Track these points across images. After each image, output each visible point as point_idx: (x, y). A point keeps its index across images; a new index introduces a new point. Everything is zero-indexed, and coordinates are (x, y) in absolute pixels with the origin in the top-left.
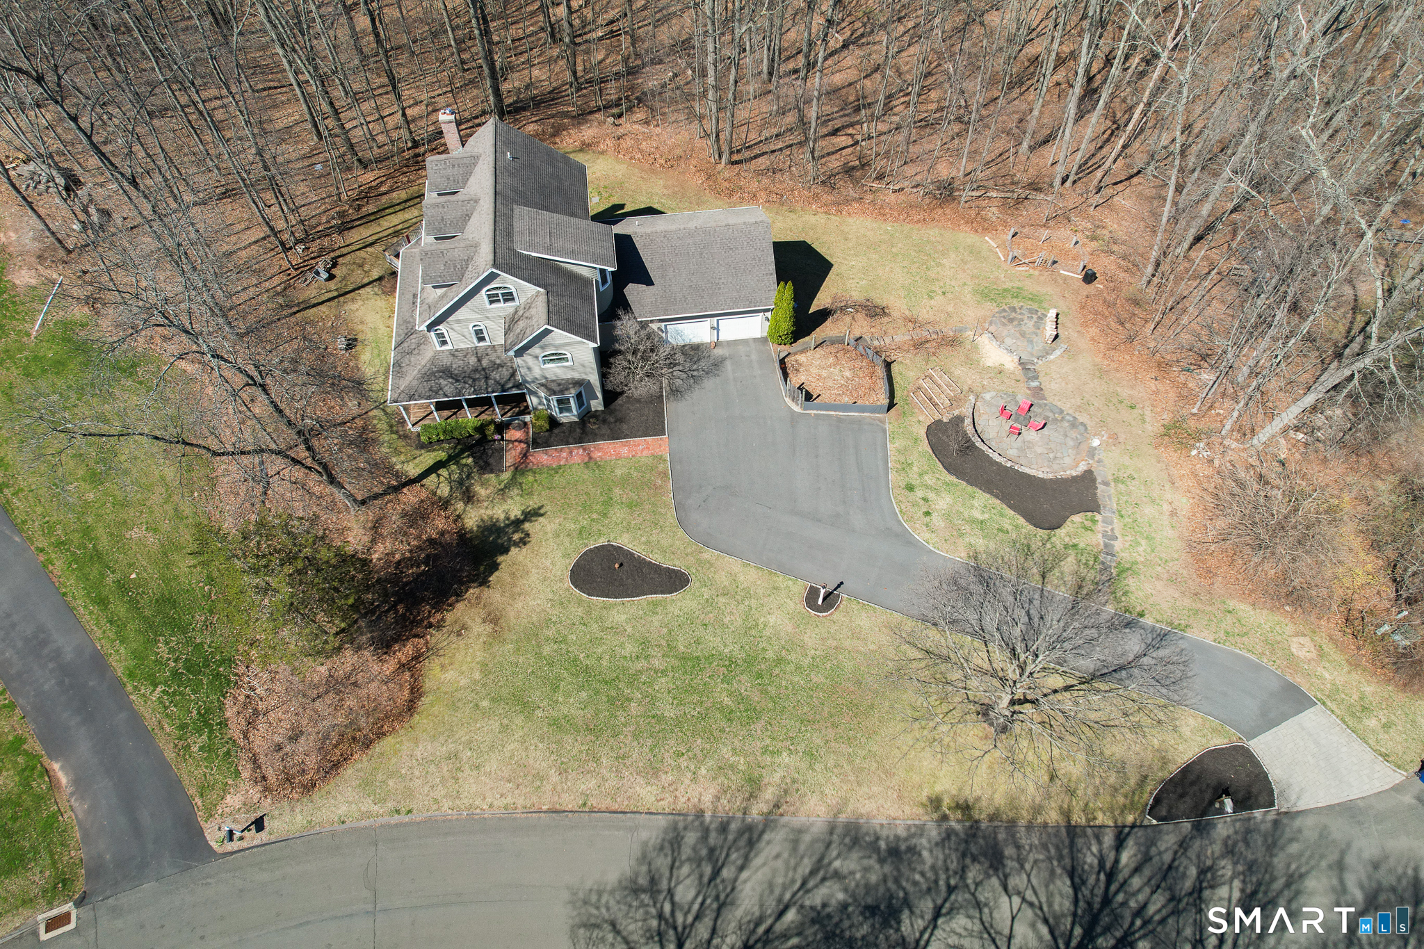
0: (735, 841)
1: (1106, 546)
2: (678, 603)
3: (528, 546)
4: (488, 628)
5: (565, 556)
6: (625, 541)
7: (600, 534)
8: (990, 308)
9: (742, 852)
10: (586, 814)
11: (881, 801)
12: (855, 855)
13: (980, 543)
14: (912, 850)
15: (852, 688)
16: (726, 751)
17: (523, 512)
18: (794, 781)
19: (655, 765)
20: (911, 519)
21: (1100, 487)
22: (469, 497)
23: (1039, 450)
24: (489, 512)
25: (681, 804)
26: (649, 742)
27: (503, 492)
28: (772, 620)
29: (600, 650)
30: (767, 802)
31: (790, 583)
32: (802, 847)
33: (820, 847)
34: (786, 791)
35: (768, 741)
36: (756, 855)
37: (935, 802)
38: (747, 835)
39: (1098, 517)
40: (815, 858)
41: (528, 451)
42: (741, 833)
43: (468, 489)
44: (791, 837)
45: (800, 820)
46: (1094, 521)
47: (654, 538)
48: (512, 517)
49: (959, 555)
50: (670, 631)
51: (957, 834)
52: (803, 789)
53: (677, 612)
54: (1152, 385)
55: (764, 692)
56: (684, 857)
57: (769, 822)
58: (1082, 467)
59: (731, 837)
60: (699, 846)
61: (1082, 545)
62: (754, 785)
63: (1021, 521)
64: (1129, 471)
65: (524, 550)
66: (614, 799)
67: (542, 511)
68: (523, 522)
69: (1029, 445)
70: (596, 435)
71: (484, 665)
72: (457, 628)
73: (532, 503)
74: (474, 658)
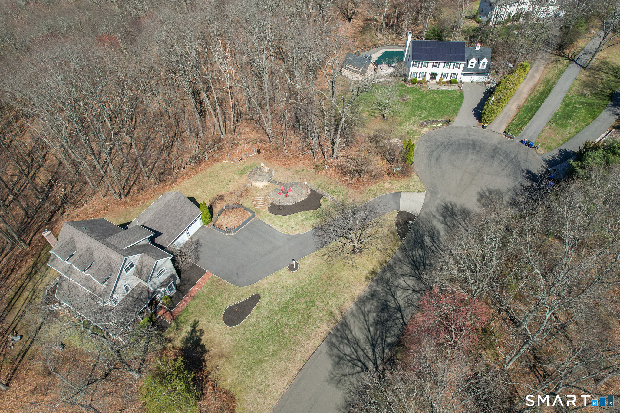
0: (343, 329)
1: (333, 200)
2: (263, 302)
3: (205, 332)
4: (223, 359)
5: (219, 323)
6: (230, 304)
7: (221, 309)
8: (245, 176)
9: (347, 329)
10: (307, 363)
11: (358, 289)
12: (367, 304)
13: (311, 223)
14: (375, 291)
15: (324, 276)
16: (318, 315)
17: (191, 327)
18: (338, 305)
19: (307, 335)
20: (290, 232)
21: (318, 191)
22: (170, 340)
23: (296, 195)
24: (181, 337)
25: (323, 336)
26: (300, 333)
27: (178, 328)
28: (289, 282)
29: (259, 331)
30: (339, 314)
31: (282, 271)
32: (356, 315)
33: (359, 311)
34: (339, 308)
35: (323, 303)
36: (350, 327)
37: (367, 278)
38: (343, 325)
39: (325, 197)
40: (361, 314)
41: (171, 312)
42: (342, 326)
43: (166, 339)
44: (352, 315)
45: (349, 311)
46: (325, 198)
47: (237, 296)
48: (190, 331)
49: (310, 229)
50: (270, 309)
51: (378, 279)
52: (342, 304)
53: (265, 304)
54: (301, 162)
55: (308, 296)
56: (338, 345)
57: (344, 318)
58: (309, 191)
59: (341, 330)
60: (338, 339)
61: (329, 205)
62: (332, 315)
63: (312, 211)
64: (319, 183)
65: (205, 334)
66: (308, 352)
67: (197, 321)
68: (195, 329)
69: (292, 196)
70: (186, 290)
71: (235, 367)
72: (215, 369)
73: (191, 322)
74: (230, 369)
